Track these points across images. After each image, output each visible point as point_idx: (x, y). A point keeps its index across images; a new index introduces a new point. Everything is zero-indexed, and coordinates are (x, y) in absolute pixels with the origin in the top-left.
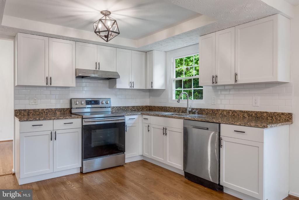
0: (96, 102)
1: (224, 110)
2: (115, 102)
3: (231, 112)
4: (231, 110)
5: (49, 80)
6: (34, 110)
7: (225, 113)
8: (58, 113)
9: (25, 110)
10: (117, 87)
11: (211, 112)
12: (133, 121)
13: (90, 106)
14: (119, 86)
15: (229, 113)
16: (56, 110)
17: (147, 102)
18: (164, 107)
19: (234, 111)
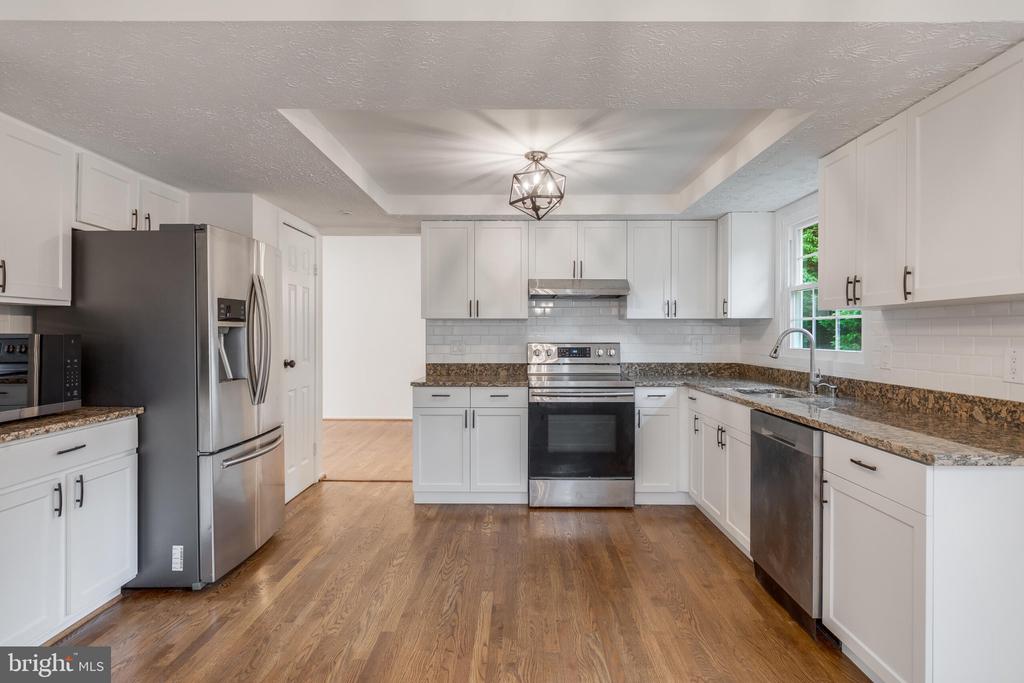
0: (584, 352)
1: (912, 389)
2: (633, 352)
3: (931, 397)
4: (931, 392)
5: (474, 307)
6: (459, 366)
7: (915, 399)
8: (503, 373)
9: (442, 365)
10: (628, 317)
11: (877, 393)
12: (661, 402)
13: (567, 360)
14: (633, 312)
15: (926, 400)
16: (499, 366)
17: (733, 352)
18: (769, 369)
19: (942, 397)
